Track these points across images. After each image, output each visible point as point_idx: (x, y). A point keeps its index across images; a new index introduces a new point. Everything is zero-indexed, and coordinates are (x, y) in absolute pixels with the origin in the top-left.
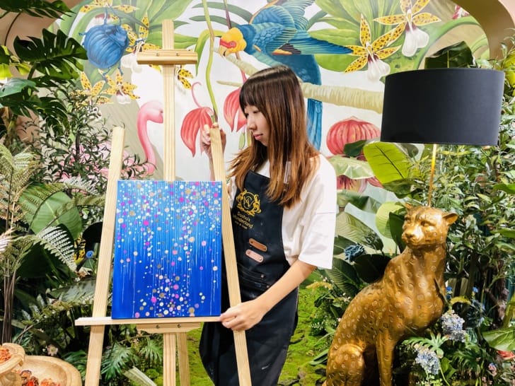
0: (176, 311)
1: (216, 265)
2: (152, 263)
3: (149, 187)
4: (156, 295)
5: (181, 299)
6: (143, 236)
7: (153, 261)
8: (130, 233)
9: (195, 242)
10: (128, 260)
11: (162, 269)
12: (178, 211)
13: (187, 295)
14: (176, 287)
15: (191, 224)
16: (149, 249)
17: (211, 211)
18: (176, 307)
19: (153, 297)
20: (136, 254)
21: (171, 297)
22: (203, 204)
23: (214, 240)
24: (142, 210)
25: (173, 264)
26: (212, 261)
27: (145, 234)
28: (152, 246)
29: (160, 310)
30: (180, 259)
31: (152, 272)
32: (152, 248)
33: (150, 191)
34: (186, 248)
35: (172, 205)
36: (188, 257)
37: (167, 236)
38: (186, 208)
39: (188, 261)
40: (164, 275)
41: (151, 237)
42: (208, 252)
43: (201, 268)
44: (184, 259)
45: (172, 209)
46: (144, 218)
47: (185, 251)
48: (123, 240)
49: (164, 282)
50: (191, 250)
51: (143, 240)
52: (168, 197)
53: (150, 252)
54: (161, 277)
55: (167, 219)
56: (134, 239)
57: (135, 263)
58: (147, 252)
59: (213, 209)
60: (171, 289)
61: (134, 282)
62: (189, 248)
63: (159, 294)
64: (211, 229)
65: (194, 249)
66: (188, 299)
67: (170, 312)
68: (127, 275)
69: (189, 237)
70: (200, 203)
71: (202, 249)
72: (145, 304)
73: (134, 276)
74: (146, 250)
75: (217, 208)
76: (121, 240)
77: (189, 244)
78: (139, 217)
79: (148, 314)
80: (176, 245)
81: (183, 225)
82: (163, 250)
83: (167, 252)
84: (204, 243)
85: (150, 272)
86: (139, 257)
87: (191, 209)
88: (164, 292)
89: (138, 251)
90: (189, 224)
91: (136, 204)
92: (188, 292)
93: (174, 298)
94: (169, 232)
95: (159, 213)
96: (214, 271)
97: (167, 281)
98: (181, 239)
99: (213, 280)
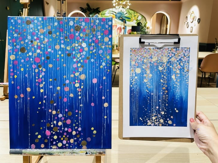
0: (70, 144)
1: (107, 102)
2: (45, 99)
3: (39, 24)
4: (50, 129)
5: (74, 133)
6: (35, 72)
7: (45, 97)
8: (22, 69)
9: (86, 79)
10: (22, 96)
11: (55, 105)
12: (68, 48)
13: (80, 129)
14: (69, 122)
15: (82, 61)
16: (41, 86)
17: (102, 49)
18: (69, 140)
19: (47, 131)
20: (29, 89)
21: (64, 131)
22: (93, 42)
23: (104, 78)
24: (33, 46)
25: (65, 100)
26: (103, 98)
27: (37, 71)
28: (44, 83)
29: (54, 143)
30: (72, 95)
31: (45, 108)
32: (45, 85)
33: (39, 28)
34: (77, 85)
35: (62, 42)
36: (80, 93)
37: (59, 73)
38: (77, 45)
39: (80, 98)
40: (57, 111)
41: (43, 74)
42: (99, 89)
43: (93, 104)
44: (76, 96)
45: (62, 46)
46: (36, 55)
47: (76, 88)
48: (16, 76)
49: (57, 117)
50: (82, 87)
51: (35, 76)
52: (58, 34)
53: (42, 88)
54: (54, 112)
55: (58, 56)
56: (27, 75)
57: (29, 98)
58: (39, 89)
59: (103, 47)
60: (64, 124)
61: (29, 117)
62: (80, 85)
63: (52, 128)
64: (101, 67)
65: (85, 86)
66: (80, 132)
67: (63, 145)
68: (21, 110)
69: (80, 74)
70: (90, 41)
71: (93, 86)
72: (39, 137)
73: (29, 111)
74: (39, 86)
75: (107, 46)
76: (13, 76)
77: (81, 82)
78: (30, 54)
79: (43, 146)
80: (67, 82)
81: (74, 63)
82: (55, 87)
83: (59, 88)
84: (95, 81)
85: (43, 107)
86: (32, 93)
87: (81, 46)
88: (57, 126)
89: (31, 87)
90: (79, 62)
91: (27, 41)
92: (80, 127)
93: (67, 132)
94: (60, 69)
95: (49, 50)
96: (104, 108)
97: (60, 116)
98: (72, 76)
99: (104, 116)
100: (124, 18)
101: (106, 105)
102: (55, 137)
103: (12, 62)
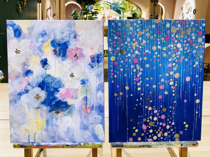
0: (164, 137)
1: (198, 98)
2: (142, 97)
3: (138, 26)
4: (146, 124)
5: (168, 127)
6: (133, 72)
7: (142, 94)
8: (122, 70)
9: (180, 78)
10: (121, 94)
11: (151, 101)
12: (164, 49)
13: (173, 124)
14: (163, 117)
15: (176, 61)
16: (139, 84)
17: (195, 49)
18: (163, 133)
19: (144, 125)
20: (127, 88)
21: (159, 126)
22: (188, 42)
23: (197, 76)
24: (132, 48)
25: (160, 97)
26: (195, 95)
27: (135, 71)
28: (141, 82)
29: (150, 136)
30: (166, 93)
31: (142, 104)
32: (142, 83)
33: (138, 30)
34: (171, 83)
35: (159, 43)
36: (173, 91)
37: (155, 73)
38: (172, 46)
39: (174, 95)
40: (152, 107)
41: (141, 73)
42: (191, 86)
43: (185, 101)
44: (170, 93)
45: (159, 47)
46: (134, 56)
47: (171, 86)
48: (115, 76)
49: (153, 112)
50: (176, 85)
51: (133, 76)
52: (155, 35)
53: (139, 86)
54: (150, 109)
55: (155, 56)
56: (125, 75)
57: (127, 96)
58: (137, 87)
59: (197, 47)
60: (159, 119)
61: (127, 113)
62: (175, 83)
63: (148, 123)
64: (195, 66)
65: (179, 84)
66: (173, 126)
67: (158, 138)
68: (121, 107)
69: (175, 73)
70: (185, 41)
71: (186, 84)
72: (137, 131)
73: (127, 107)
74: (136, 85)
75: (200, 46)
76: (114, 76)
77: (175, 80)
78: (129, 55)
79: (139, 139)
80: (163, 80)
81: (170, 62)
82: (151, 85)
83: (154, 86)
84: (188, 79)
85: (140, 104)
86: (130, 91)
87: (176, 47)
88: (153, 121)
89: (129, 86)
90: (174, 61)
91: (126, 43)
92: (174, 122)
93: (162, 126)
94: (157, 68)
95: (147, 51)
96: (196, 104)
97: (156, 111)
98: (167, 75)
99: (196, 111)
100: (119, 9)
101: (198, 101)
102: (151, 131)
103: (112, 63)
